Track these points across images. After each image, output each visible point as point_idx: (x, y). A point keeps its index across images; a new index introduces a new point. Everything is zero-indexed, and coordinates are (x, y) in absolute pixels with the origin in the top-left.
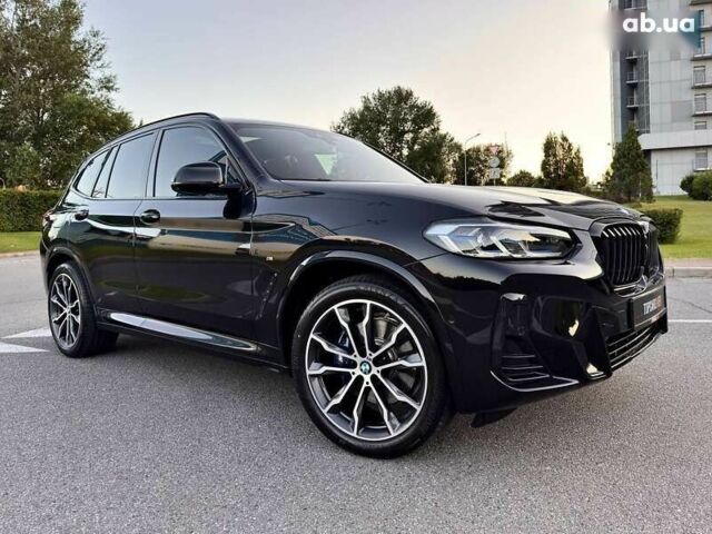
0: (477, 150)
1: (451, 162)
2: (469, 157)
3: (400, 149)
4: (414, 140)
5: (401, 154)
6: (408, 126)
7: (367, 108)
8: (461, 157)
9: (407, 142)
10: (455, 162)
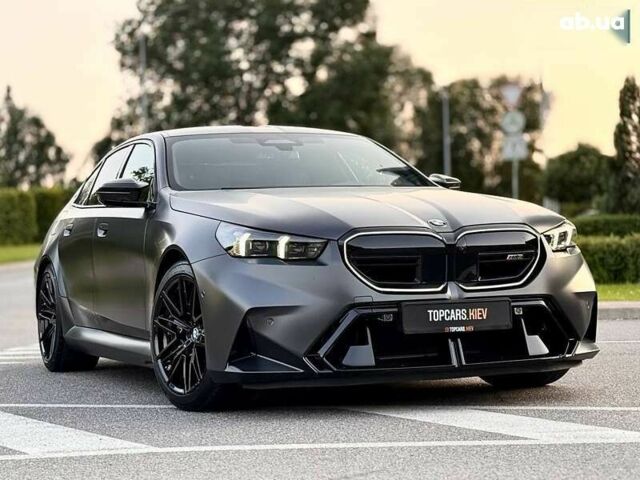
0: (474, 85)
1: (408, 112)
2: (454, 102)
3: (280, 79)
4: (317, 59)
5: (285, 91)
8: (435, 101)
9: (299, 63)
10: (418, 111)
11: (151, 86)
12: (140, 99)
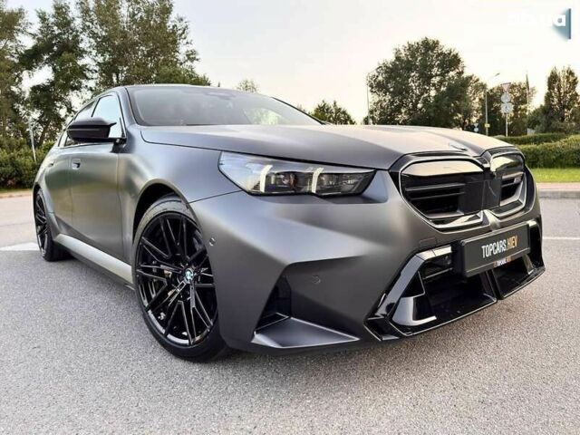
1: (477, 100)
2: (494, 95)
3: (427, 91)
4: (441, 83)
5: (429, 95)
6: (435, 70)
7: (398, 58)
8: (486, 95)
9: (434, 85)
10: (480, 99)
11: (382, 98)
12: (378, 103)
